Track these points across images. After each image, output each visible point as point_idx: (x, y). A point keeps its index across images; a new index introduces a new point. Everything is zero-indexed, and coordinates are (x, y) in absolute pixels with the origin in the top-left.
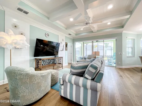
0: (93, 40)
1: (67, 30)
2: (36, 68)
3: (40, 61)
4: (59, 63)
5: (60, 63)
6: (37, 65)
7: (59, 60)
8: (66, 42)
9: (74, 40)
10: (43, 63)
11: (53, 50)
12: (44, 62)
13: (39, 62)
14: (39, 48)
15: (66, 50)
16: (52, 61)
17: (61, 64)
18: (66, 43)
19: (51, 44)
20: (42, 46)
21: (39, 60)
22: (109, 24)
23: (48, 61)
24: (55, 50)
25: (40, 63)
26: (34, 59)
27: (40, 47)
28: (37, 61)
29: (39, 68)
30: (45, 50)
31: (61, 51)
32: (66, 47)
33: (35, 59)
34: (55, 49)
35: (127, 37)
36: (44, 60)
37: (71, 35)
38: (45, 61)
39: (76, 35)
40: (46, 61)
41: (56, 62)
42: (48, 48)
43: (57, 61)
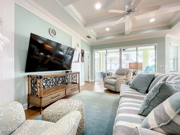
0: (120, 48)
1: (85, 29)
2: (31, 94)
3: (39, 81)
4: (72, 83)
5: (74, 83)
6: (32, 88)
7: (73, 77)
8: (83, 49)
9: (93, 48)
10: (44, 84)
11: (61, 62)
12: (46, 82)
13: (36, 83)
14: (37, 58)
15: (82, 61)
16: (61, 79)
17: (77, 83)
18: (83, 51)
19: (57, 52)
20: (42, 54)
21: (38, 78)
22: (152, 20)
23: (54, 80)
24: (64, 61)
25: (39, 85)
26: (25, 77)
27: (38, 56)
28: (33, 82)
29: (38, 96)
30: (47, 61)
31: (76, 62)
32: (82, 57)
33: (28, 76)
34: (65, 59)
35: (170, 44)
36: (47, 78)
37: (90, 38)
38: (49, 80)
39: (97, 40)
40: (51, 79)
41: (68, 81)
42: (52, 58)
43: (70, 79)
